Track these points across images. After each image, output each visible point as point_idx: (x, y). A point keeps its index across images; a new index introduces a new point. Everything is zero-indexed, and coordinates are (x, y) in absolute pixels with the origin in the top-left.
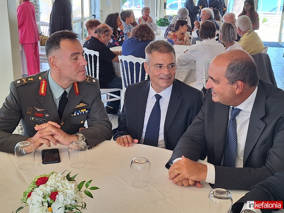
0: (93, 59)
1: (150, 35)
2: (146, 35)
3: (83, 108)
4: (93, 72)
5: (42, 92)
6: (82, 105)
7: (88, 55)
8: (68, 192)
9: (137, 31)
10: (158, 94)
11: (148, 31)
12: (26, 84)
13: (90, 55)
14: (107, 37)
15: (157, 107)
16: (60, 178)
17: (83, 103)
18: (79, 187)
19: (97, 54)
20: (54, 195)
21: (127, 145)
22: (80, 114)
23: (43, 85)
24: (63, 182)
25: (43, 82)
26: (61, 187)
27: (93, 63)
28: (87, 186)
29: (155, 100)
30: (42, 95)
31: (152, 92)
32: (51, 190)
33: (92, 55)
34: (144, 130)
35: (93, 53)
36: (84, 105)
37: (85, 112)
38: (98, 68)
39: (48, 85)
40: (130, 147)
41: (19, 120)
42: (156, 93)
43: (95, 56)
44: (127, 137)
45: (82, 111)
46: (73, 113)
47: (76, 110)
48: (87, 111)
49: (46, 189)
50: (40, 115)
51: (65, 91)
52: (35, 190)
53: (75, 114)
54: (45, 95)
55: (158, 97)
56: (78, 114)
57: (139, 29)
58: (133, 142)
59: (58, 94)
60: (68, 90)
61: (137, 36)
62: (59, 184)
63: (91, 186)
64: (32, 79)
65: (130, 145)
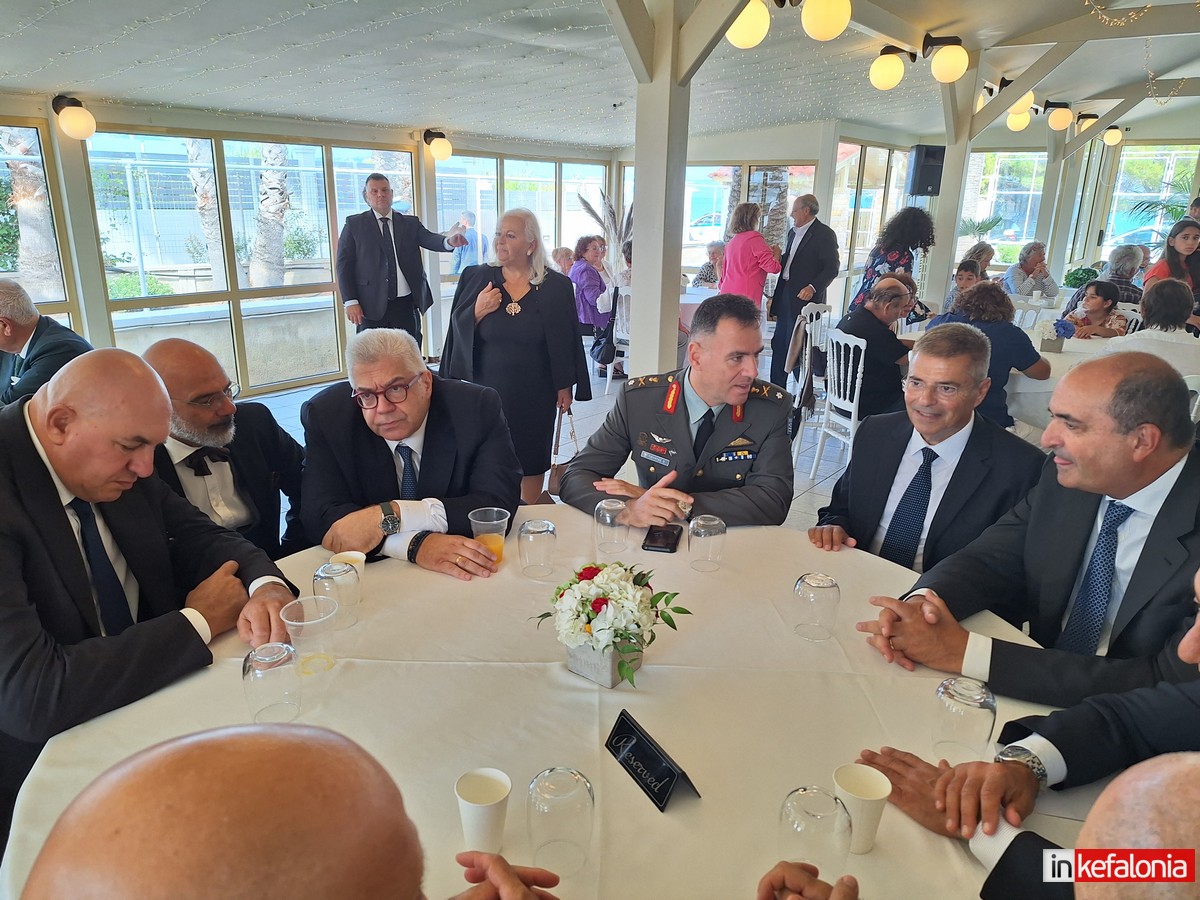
0: (851, 355)
1: (1003, 309)
2: (991, 308)
3: (742, 448)
4: (849, 384)
5: (669, 406)
6: (740, 441)
7: (842, 345)
8: (626, 603)
9: (971, 297)
10: (931, 447)
11: (998, 299)
12: (642, 387)
13: (846, 346)
14: (895, 310)
15: (924, 478)
16: (619, 575)
17: (743, 436)
18: (654, 602)
19: (862, 343)
20: (599, 603)
21: (827, 547)
22: (734, 459)
23: (673, 392)
24: (623, 583)
25: (674, 386)
26: (616, 593)
27: (851, 364)
28: (667, 602)
29: (920, 460)
30: (667, 412)
31: (917, 443)
32: (597, 594)
33: (852, 347)
34: (886, 524)
35: (853, 341)
36: (746, 442)
37: (745, 456)
38: (860, 375)
39: (681, 395)
40: (832, 552)
41: (626, 453)
42: (925, 445)
43: (857, 348)
44: (832, 530)
45: (739, 453)
46: (721, 456)
47: (728, 450)
48: (750, 457)
49: (591, 589)
50: (660, 449)
51: (710, 409)
52: (574, 586)
53: (723, 459)
54: (672, 411)
55: (930, 456)
56: (731, 458)
57: (975, 294)
58: (844, 542)
59: (697, 413)
60: (716, 410)
61: (967, 309)
62: (614, 586)
63: (674, 603)
64: (655, 380)
65: (835, 547)
